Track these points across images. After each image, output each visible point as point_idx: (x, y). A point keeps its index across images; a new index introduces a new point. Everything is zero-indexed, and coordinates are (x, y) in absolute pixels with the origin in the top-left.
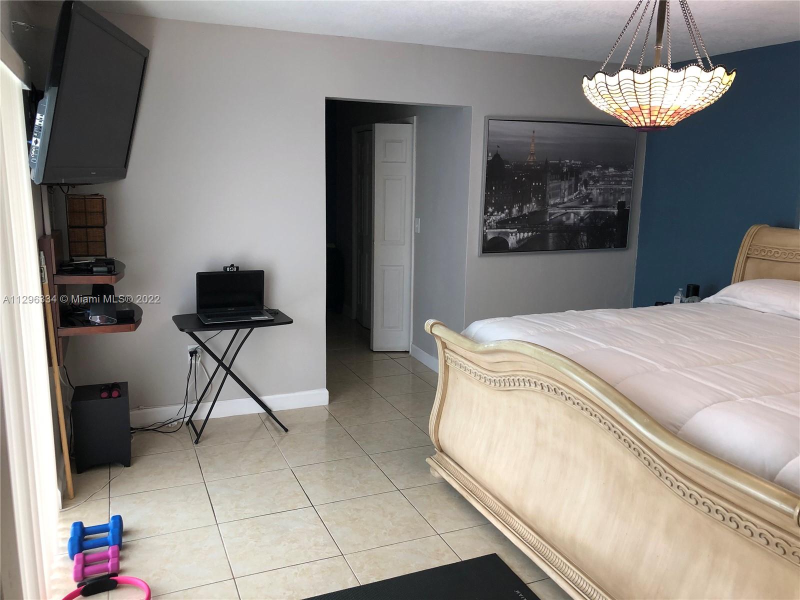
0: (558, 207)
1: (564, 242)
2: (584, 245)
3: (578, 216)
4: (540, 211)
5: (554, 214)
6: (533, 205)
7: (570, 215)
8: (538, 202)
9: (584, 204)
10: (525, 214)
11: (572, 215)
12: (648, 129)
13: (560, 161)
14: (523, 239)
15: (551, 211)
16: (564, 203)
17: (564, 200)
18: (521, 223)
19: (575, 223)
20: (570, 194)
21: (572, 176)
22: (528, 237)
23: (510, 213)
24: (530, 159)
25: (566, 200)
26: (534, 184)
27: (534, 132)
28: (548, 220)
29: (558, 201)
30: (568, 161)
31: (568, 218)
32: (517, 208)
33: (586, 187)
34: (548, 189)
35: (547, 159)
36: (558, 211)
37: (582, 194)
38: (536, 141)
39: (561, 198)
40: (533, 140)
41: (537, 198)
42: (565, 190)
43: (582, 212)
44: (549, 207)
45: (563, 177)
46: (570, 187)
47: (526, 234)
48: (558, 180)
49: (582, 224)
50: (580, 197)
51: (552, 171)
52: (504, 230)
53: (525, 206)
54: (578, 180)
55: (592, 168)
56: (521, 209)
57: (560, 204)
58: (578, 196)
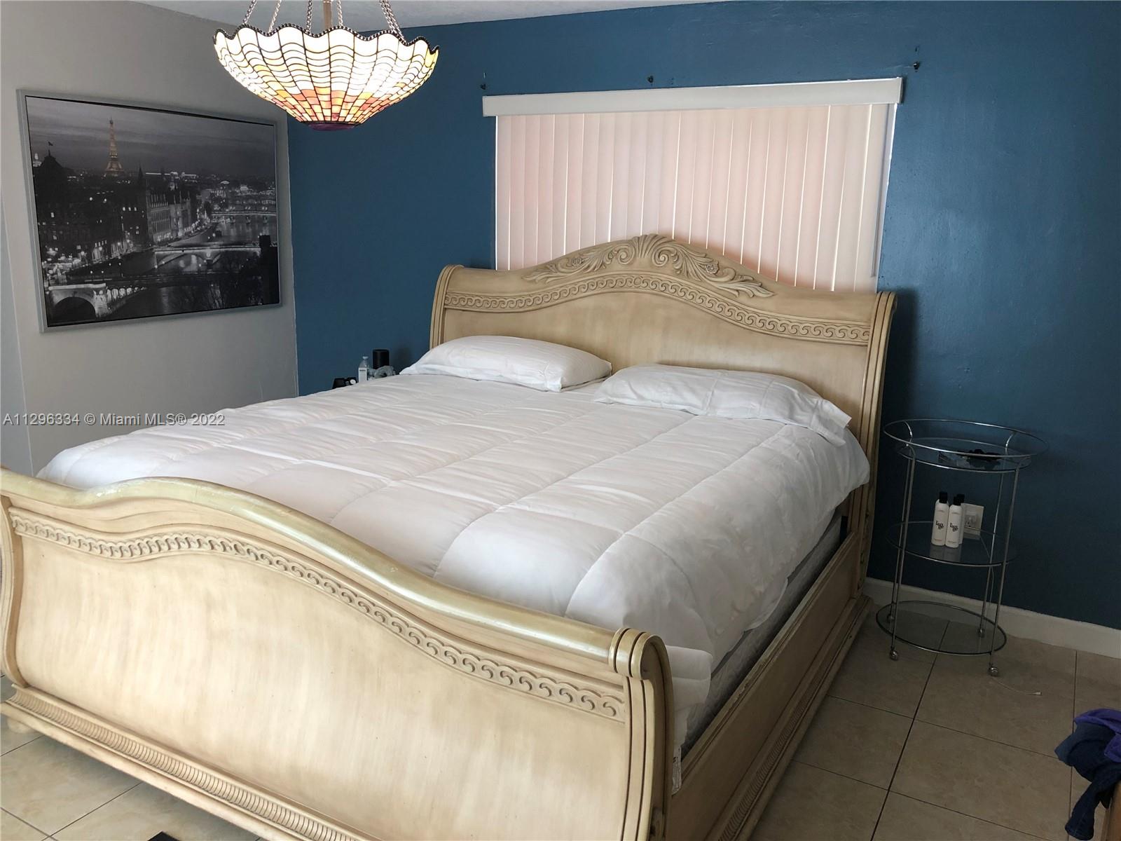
0: (169, 246)
1: (187, 300)
2: (217, 304)
3: (204, 259)
4: (142, 252)
5: (166, 256)
6: (128, 244)
7: (191, 258)
8: (135, 239)
9: (209, 241)
10: (116, 259)
11: (194, 258)
12: (328, 125)
13: (163, 173)
14: (119, 299)
15: (159, 252)
16: (178, 239)
17: (177, 235)
18: (112, 272)
19: (199, 270)
20: (186, 225)
21: (185, 197)
22: (126, 296)
23: (89, 257)
24: (113, 168)
25: (180, 234)
26: (124, 209)
27: (111, 123)
28: (156, 267)
29: (168, 235)
30: (175, 173)
31: (188, 263)
32: (101, 249)
33: (209, 215)
34: (149, 218)
35: (140, 169)
36: (170, 253)
37: (205, 225)
38: (118, 138)
39: (172, 230)
40: (112, 135)
41: (133, 232)
42: (178, 219)
43: (208, 252)
44: (154, 246)
45: (170, 198)
46: (184, 214)
47: (122, 292)
48: (163, 202)
49: (210, 272)
50: (201, 230)
51: (152, 188)
52: (82, 286)
53: (113, 246)
54: (195, 204)
55: (215, 185)
56: (107, 251)
57: (171, 241)
58: (198, 229)
